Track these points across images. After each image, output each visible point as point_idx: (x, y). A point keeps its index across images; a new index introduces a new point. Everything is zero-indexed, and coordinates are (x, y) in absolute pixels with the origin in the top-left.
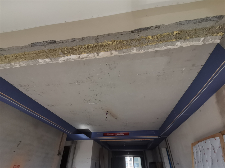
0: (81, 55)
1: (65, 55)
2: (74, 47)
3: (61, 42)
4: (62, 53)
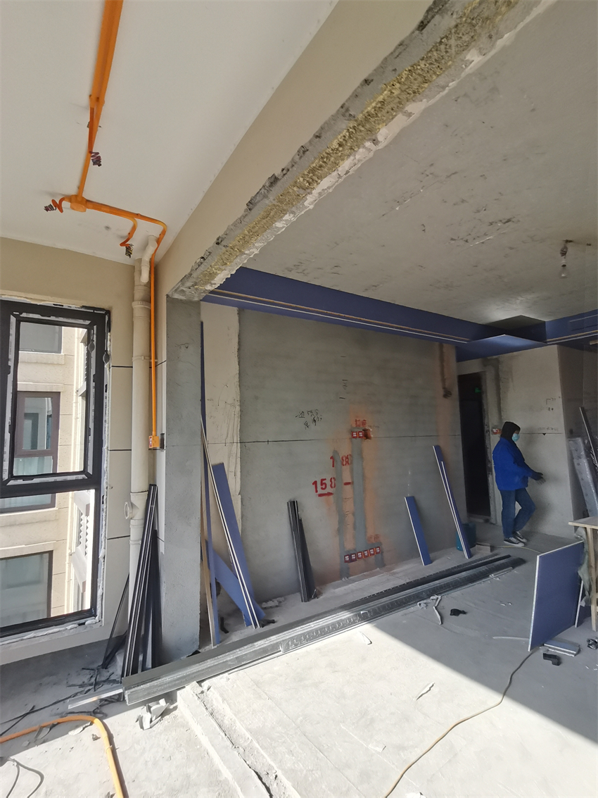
0: (340, 169)
1: (309, 191)
2: (313, 163)
3: (285, 171)
4: (301, 191)
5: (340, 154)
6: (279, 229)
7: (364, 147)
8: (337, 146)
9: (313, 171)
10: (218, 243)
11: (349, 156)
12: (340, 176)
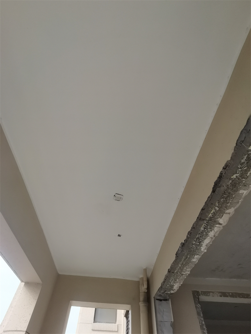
0: (210, 235)
1: (200, 245)
3: (186, 241)
4: (197, 246)
5: (206, 231)
6: (195, 262)
7: (216, 227)
8: (204, 229)
9: (198, 238)
10: (169, 272)
11: (211, 231)
12: (212, 238)
